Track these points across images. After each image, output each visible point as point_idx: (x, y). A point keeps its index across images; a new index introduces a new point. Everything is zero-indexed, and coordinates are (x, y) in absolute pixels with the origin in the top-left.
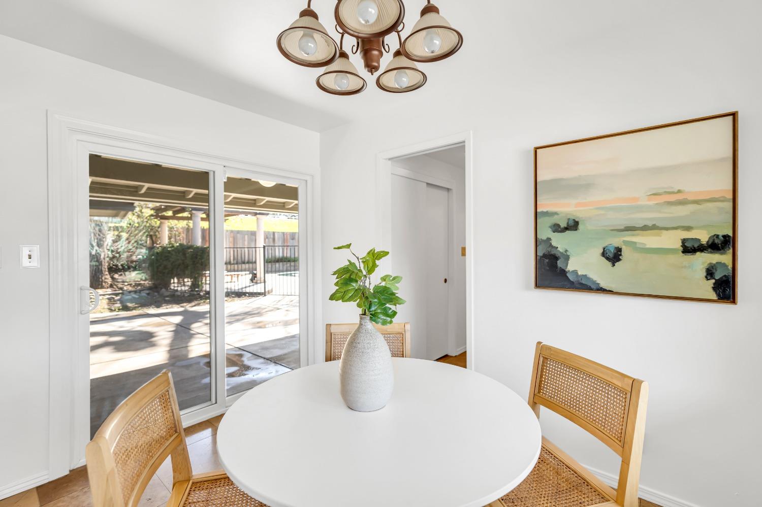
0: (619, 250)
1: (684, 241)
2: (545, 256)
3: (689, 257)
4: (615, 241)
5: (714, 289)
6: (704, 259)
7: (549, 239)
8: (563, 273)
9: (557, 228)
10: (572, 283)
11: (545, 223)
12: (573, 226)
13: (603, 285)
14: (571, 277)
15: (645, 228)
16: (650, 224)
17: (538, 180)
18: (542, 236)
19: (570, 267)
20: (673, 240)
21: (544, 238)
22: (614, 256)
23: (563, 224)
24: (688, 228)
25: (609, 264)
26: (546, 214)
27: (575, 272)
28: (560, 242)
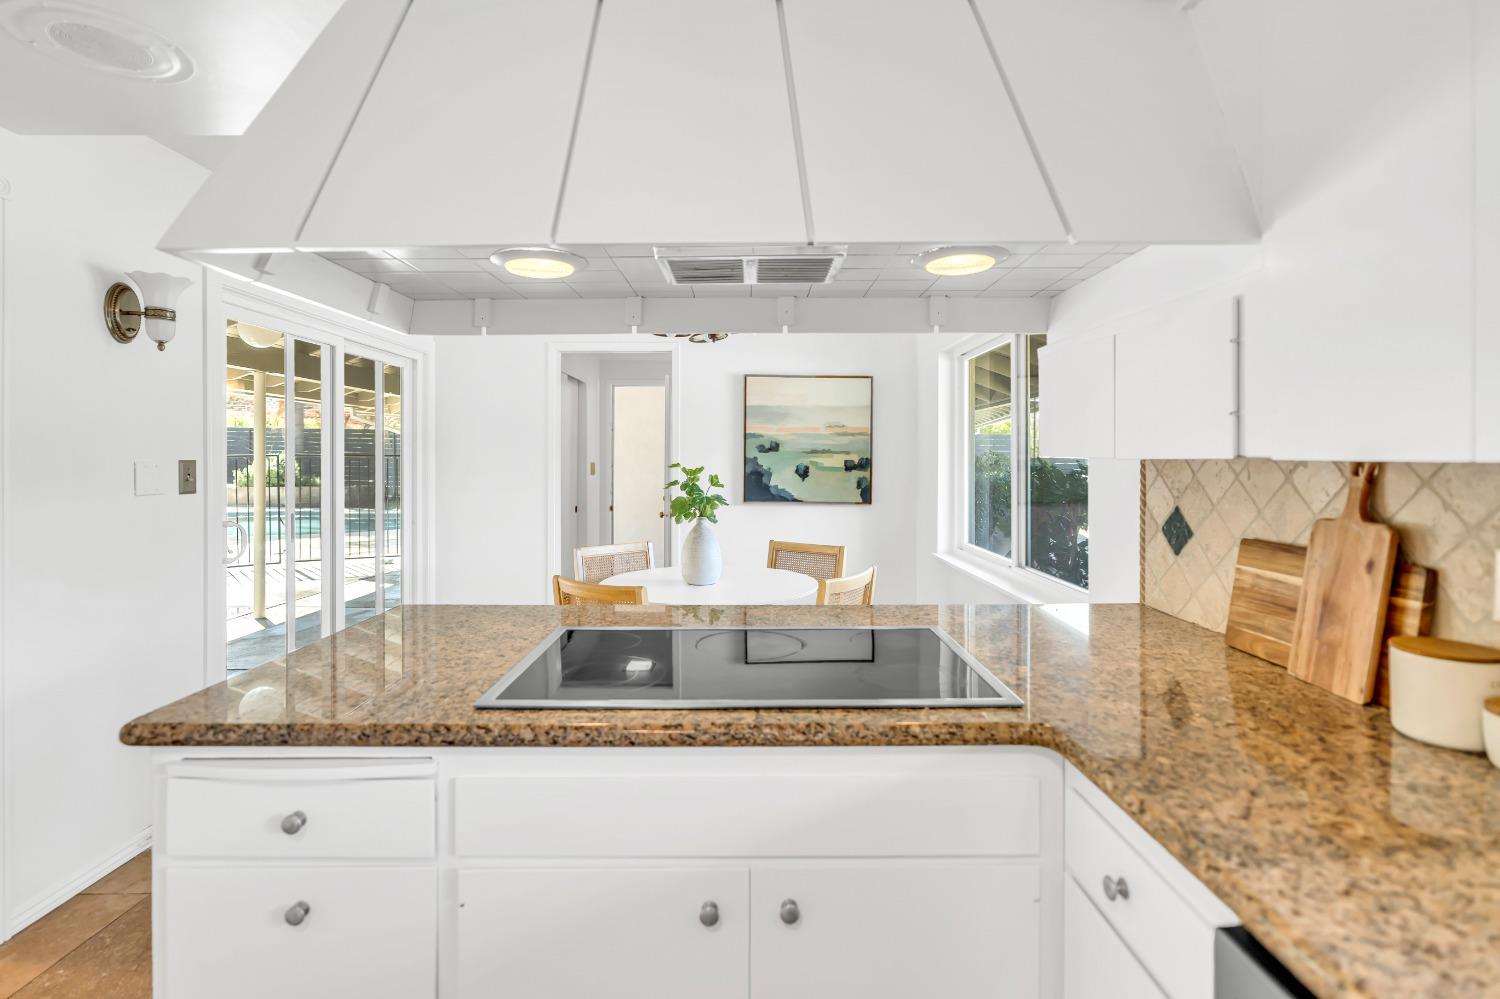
0: (807, 468)
1: (846, 462)
2: (752, 473)
3: (849, 473)
4: (805, 461)
5: (862, 495)
6: (856, 474)
7: (756, 458)
8: (767, 487)
9: (762, 449)
10: (773, 495)
11: (753, 443)
12: (775, 447)
13: (796, 496)
14: (773, 491)
15: (824, 452)
16: (826, 448)
17: (748, 404)
18: (750, 455)
19: (772, 483)
20: (838, 461)
21: (752, 457)
22: (803, 473)
23: (767, 446)
24: (848, 453)
25: (800, 479)
26: (754, 436)
27: (776, 487)
28: (765, 461)
